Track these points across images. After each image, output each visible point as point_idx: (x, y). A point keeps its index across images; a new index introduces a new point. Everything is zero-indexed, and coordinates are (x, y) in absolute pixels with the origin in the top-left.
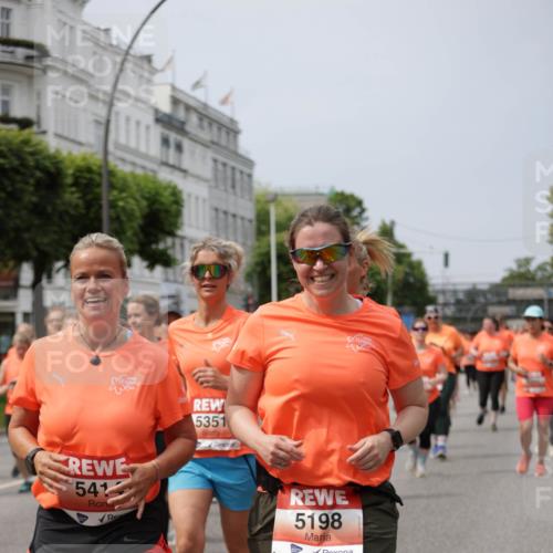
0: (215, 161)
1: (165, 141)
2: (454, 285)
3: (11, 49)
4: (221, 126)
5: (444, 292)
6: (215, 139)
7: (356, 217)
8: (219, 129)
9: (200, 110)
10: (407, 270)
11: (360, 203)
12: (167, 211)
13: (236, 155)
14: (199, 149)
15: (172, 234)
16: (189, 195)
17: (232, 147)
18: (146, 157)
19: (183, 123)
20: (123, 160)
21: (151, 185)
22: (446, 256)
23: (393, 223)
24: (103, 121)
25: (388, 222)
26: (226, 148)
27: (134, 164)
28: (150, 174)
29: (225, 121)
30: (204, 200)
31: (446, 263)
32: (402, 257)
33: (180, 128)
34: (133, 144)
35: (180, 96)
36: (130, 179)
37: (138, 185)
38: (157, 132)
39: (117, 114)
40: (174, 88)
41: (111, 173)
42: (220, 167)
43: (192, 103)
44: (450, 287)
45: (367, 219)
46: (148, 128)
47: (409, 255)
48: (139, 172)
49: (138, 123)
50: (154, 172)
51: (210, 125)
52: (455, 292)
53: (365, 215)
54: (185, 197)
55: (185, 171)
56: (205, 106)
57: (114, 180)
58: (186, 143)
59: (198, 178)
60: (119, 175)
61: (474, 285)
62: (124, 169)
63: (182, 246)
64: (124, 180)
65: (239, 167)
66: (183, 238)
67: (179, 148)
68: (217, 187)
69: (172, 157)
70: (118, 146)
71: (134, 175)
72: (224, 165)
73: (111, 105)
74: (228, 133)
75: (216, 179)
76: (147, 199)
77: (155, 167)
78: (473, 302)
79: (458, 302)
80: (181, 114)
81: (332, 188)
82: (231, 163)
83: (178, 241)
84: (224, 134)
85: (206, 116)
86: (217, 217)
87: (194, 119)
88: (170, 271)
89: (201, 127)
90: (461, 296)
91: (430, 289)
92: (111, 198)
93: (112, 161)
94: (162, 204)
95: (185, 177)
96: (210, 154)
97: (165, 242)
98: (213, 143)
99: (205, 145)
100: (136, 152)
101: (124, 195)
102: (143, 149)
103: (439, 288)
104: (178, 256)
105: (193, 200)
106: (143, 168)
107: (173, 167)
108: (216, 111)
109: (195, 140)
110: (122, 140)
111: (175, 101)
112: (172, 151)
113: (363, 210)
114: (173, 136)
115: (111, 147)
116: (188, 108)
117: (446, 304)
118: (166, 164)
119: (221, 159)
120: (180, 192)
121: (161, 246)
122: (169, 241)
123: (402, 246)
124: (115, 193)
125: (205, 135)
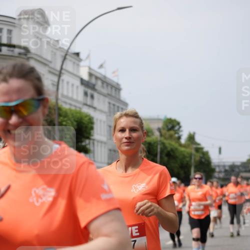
0: (109, 103)
1: (86, 94)
2: (224, 162)
3: (12, 49)
4: (112, 86)
5: (219, 166)
6: (110, 93)
7: (177, 130)
8: (112, 88)
9: (103, 79)
10: (201, 155)
11: (178, 124)
12: (86, 127)
13: (119, 100)
14: (102, 97)
15: (88, 138)
16: (97, 120)
17: (118, 97)
18: (76, 101)
19: (94, 85)
20: (66, 103)
21: (78, 115)
22: (220, 149)
23: (194, 133)
24: (56, 84)
25: (192, 133)
26: (115, 97)
27: (71, 105)
28: (78, 109)
29: (114, 84)
30: (104, 122)
31: (220, 152)
32: (199, 150)
33: (93, 87)
34: (70, 95)
35: (93, 72)
36: (69, 112)
37: (72, 114)
38: (81, 89)
39: (63, 81)
40: (90, 68)
41: (59, 109)
42: (112, 106)
43: (98, 75)
44: (222, 164)
45: (182, 131)
46: (77, 87)
47: (202, 149)
48: (73, 108)
49: (73, 85)
50: (80, 108)
51: (107, 86)
52: (224, 166)
53: (181, 129)
54: (95, 121)
55: (95, 108)
56: (105, 77)
57: (61, 112)
58: (96, 95)
59: (101, 111)
60: (64, 110)
61: (234, 163)
62: (66, 107)
63: (93, 144)
64: (66, 112)
65: (121, 106)
66: (94, 140)
67: (92, 97)
68: (110, 116)
69: (89, 101)
70: (63, 96)
71: (70, 110)
72: (114, 105)
73: (59, 76)
74: (116, 90)
75: (110, 112)
76: (77, 121)
77: (80, 106)
78: (233, 171)
79: (226, 171)
80: (93, 81)
81: (166, 117)
82: (117, 104)
83: (91, 141)
84: (113, 90)
85: (105, 82)
86: (110, 130)
87: (99, 83)
88: (88, 155)
89: (103, 87)
90: (227, 168)
91: (212, 164)
92: (60, 120)
93: (60, 103)
94: (84, 123)
95: (95, 111)
96: (107, 100)
97: (85, 142)
98: (108, 94)
99: (105, 95)
100: (72, 99)
101: (66, 119)
102: (75, 97)
103: (217, 164)
104: (92, 148)
105: (99, 122)
106: (75, 106)
107: (90, 106)
108: (110, 80)
109: (100, 93)
110: (65, 93)
111: (91, 75)
112: (89, 98)
113: (180, 127)
114: (90, 91)
115: (60, 96)
116: (97, 78)
117: (220, 172)
118: (86, 104)
119: (112, 102)
120: (93, 118)
121: (84, 144)
122: (87, 141)
123: (199, 144)
124: (62, 118)
125: (105, 91)
